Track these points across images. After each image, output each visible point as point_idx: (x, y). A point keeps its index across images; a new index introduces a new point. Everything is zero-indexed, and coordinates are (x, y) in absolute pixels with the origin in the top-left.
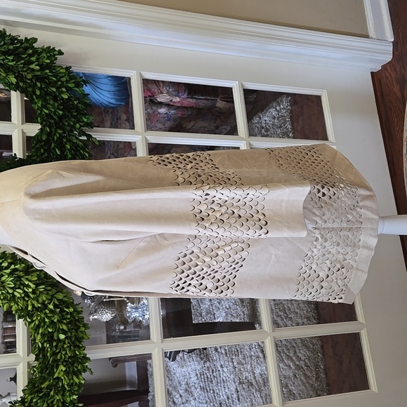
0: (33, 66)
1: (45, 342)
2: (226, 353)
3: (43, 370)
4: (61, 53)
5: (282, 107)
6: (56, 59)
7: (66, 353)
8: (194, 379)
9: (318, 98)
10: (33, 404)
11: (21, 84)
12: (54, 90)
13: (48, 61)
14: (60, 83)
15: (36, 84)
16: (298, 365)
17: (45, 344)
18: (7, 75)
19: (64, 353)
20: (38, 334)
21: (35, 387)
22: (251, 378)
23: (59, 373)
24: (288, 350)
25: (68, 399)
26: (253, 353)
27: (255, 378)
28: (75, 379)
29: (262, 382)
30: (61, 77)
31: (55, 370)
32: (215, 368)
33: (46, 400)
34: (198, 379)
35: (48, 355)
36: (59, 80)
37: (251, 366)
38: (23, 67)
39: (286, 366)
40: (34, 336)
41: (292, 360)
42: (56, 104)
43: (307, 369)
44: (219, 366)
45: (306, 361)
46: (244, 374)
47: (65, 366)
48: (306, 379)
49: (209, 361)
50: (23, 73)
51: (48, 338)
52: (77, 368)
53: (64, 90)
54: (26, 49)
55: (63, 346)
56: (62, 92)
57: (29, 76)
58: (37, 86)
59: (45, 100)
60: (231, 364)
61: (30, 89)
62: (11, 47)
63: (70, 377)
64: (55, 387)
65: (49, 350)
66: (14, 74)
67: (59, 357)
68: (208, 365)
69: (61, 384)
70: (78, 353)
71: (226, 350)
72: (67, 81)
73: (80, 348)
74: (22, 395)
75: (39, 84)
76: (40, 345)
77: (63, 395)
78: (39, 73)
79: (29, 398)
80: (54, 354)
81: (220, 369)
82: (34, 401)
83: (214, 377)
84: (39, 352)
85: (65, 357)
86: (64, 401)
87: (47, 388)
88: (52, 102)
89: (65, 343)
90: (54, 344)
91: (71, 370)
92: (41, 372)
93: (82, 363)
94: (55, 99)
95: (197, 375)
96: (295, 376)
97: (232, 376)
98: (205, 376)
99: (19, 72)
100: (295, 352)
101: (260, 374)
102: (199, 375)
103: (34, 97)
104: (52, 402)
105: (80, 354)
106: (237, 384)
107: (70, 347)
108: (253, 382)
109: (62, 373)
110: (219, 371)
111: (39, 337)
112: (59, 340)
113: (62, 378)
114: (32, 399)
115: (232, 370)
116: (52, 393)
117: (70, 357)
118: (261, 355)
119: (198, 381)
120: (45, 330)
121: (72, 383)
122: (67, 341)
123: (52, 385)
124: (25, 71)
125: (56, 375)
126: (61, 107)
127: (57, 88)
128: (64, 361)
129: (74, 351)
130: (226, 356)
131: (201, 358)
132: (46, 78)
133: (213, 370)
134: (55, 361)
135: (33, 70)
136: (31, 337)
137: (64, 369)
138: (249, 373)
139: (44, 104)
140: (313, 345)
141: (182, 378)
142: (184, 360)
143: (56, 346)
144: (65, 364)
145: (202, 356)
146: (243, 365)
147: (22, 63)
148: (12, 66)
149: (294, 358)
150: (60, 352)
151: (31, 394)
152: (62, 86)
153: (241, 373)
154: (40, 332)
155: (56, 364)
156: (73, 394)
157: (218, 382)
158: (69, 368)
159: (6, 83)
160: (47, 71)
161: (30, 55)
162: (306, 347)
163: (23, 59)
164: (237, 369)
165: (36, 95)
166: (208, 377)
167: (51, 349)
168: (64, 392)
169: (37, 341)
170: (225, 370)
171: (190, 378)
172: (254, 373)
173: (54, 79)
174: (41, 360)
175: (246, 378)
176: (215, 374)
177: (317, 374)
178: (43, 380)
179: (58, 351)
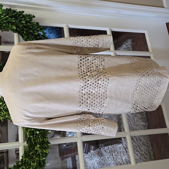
0: (22, 22)
1: (30, 135)
2: (110, 152)
3: (30, 147)
4: (34, 17)
5: (128, 43)
6: (32, 19)
7: (40, 140)
8: (96, 165)
9: (144, 34)
10: (26, 161)
11: (18, 29)
12: (32, 31)
13: (29, 20)
14: (34, 29)
15: (24, 29)
16: (141, 154)
17: (31, 136)
18: (12, 26)
19: (39, 139)
20: (28, 132)
21: (27, 155)
22: (121, 161)
23: (37, 148)
24: (137, 147)
25: (41, 160)
26: (121, 151)
27: (123, 161)
28: (44, 150)
29: (126, 163)
30: (34, 26)
31: (35, 147)
32: (105, 159)
33: (32, 160)
34: (98, 165)
35: (32, 140)
36: (34, 28)
37: (121, 156)
38: (18, 22)
39: (136, 154)
40: (26, 133)
41: (139, 152)
42: (33, 37)
43: (145, 155)
44: (107, 158)
45: (145, 151)
46: (118, 160)
47: (39, 145)
48: (145, 159)
49: (103, 156)
50: (19, 25)
51: (32, 133)
52: (44, 146)
53: (36, 31)
54: (20, 15)
55: (38, 137)
56: (35, 32)
57: (21, 26)
58: (24, 30)
59: (28, 36)
60: (112, 156)
61: (22, 32)
62: (13, 14)
63: (42, 150)
64: (35, 154)
65: (32, 138)
66: (15, 25)
67: (37, 141)
68: (102, 158)
69: (38, 153)
70: (45, 139)
71: (109, 151)
72: (37, 28)
73: (45, 138)
74: (22, 158)
75: (25, 29)
76: (29, 137)
77: (39, 158)
78: (25, 25)
79: (25, 159)
80: (35, 140)
81: (107, 159)
82: (27, 160)
83: (105, 163)
84: (28, 140)
85: (39, 141)
86: (40, 160)
87: (32, 154)
88: (31, 36)
89: (39, 136)
90: (35, 136)
91: (42, 147)
92: (29, 148)
93: (47, 144)
94: (32, 35)
95: (97, 163)
96: (140, 158)
97: (113, 162)
98: (101, 163)
99: (17, 24)
100: (140, 148)
101: (125, 160)
102: (98, 163)
103: (24, 35)
104: (34, 161)
105: (46, 140)
106: (115, 165)
107: (41, 137)
108: (122, 163)
109: (38, 148)
110: (107, 160)
111: (28, 133)
112: (36, 134)
113: (38, 150)
114: (26, 159)
115: (113, 159)
116: (34, 157)
117: (41, 141)
118: (125, 151)
119: (98, 166)
120: (30, 130)
121: (43, 153)
122: (40, 135)
123: (34, 154)
124: (20, 24)
125: (36, 149)
126: (35, 38)
127: (33, 31)
128: (39, 143)
129: (43, 139)
130: (110, 153)
131: (99, 155)
132: (28, 26)
133: (104, 160)
134: (35, 143)
135: (23, 23)
136: (25, 133)
137: (39, 146)
138: (120, 159)
139: (28, 37)
140: (148, 144)
141: (91, 165)
142: (92, 157)
143: (35, 137)
144: (39, 144)
145: (99, 154)
146: (117, 156)
147: (18, 21)
148: (14, 22)
149: (140, 151)
150: (37, 139)
151: (25, 158)
152: (35, 30)
153: (117, 160)
154: (29, 131)
155: (36, 144)
156: (43, 157)
157: (107, 165)
158: (41, 146)
159: (12, 30)
160: (29, 24)
161: (22, 18)
162: (145, 145)
163: (18, 19)
164: (115, 158)
165: (24, 34)
166: (102, 163)
167: (33, 138)
168: (39, 156)
169: (27, 135)
170: (110, 159)
171: (95, 165)
172: (122, 159)
173: (31, 27)
174: (29, 143)
175: (119, 162)
176: (105, 162)
177: (150, 157)
178: (30, 151)
179: (36, 139)
